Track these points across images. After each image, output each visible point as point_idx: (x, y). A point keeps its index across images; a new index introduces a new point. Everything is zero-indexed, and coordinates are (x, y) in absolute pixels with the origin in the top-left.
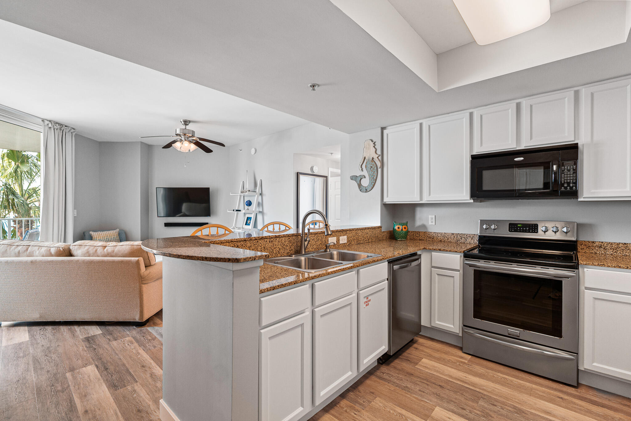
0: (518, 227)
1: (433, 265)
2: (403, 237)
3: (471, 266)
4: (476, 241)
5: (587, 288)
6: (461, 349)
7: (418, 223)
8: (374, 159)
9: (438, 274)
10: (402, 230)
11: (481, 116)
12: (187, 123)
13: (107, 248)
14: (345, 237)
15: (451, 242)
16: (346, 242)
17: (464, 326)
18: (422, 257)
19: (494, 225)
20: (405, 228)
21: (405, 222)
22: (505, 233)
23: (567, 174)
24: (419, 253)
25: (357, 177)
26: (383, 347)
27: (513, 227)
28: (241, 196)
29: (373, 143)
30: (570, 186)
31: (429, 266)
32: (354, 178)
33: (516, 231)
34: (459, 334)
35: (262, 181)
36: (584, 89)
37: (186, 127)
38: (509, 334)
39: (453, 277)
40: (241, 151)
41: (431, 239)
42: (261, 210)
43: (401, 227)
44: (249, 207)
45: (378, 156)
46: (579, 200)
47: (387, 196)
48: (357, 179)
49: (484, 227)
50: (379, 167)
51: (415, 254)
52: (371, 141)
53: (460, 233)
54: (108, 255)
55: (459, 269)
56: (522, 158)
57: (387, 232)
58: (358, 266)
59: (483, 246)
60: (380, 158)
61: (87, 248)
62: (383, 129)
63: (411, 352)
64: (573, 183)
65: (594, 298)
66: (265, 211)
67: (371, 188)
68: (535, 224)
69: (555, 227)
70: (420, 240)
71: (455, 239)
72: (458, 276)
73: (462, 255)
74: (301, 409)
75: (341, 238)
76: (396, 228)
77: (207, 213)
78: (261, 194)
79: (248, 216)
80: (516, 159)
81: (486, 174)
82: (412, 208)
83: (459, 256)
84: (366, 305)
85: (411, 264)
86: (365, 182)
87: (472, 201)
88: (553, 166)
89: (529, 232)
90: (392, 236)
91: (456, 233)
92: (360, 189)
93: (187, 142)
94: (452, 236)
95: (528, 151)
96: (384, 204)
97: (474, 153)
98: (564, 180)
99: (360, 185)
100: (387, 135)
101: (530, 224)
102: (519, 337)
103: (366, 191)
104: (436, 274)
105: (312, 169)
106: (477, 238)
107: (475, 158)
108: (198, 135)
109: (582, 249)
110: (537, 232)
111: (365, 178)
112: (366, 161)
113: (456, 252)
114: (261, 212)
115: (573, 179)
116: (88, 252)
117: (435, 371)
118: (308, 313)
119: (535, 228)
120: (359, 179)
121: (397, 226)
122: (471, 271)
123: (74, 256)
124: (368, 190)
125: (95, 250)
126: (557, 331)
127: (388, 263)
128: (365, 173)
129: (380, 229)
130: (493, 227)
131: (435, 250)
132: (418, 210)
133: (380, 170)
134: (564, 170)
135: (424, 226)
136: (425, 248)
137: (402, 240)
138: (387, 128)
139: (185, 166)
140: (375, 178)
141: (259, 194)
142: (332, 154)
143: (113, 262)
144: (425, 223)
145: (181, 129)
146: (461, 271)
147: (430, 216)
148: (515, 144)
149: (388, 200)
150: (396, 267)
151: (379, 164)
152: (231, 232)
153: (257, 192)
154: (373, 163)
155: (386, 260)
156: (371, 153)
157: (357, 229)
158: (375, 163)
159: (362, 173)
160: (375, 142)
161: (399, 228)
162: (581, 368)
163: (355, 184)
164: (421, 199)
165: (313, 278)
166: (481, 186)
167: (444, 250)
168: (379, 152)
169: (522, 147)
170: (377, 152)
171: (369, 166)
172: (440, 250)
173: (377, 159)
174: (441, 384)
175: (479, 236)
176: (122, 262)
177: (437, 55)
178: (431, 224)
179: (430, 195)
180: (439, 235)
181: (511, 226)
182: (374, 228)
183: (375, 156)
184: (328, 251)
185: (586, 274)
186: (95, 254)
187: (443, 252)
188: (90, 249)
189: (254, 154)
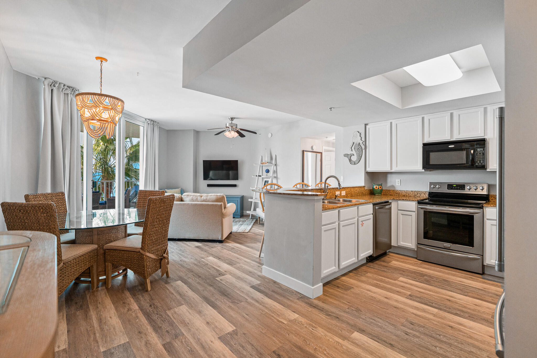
0: (453, 187)
1: (399, 209)
2: (378, 193)
3: (422, 208)
4: (427, 195)
5: (488, 219)
6: (416, 258)
7: (389, 184)
8: (360, 144)
9: (402, 214)
10: (378, 189)
11: (429, 120)
12: (233, 119)
13: (202, 197)
14: (345, 192)
15: (411, 196)
16: (345, 195)
17: (418, 244)
18: (392, 204)
19: (438, 185)
20: (380, 187)
21: (380, 183)
22: (445, 190)
23: (479, 156)
24: (390, 201)
25: (348, 155)
26: (370, 251)
27: (450, 186)
28: (260, 166)
29: (359, 133)
30: (481, 163)
31: (397, 210)
32: (346, 155)
33: (451, 189)
34: (415, 249)
35: (277, 156)
36: (489, 107)
37: (232, 122)
38: (444, 247)
39: (411, 215)
40: (260, 135)
41: (397, 195)
42: (276, 176)
43: (378, 187)
44: (268, 174)
45: (362, 142)
46: (487, 170)
47: (369, 167)
48: (349, 157)
49: (432, 186)
50: (363, 149)
51: (387, 202)
52: (358, 133)
53: (417, 191)
54: (204, 201)
55: (415, 210)
56: (453, 146)
57: (368, 190)
58: (358, 204)
59: (431, 198)
60: (364, 143)
61: (192, 197)
62: (366, 125)
63: (386, 258)
64: (482, 161)
65: (491, 224)
66: (279, 176)
67: (358, 162)
68: (463, 185)
69: (475, 187)
70: (390, 195)
71: (414, 194)
72: (414, 215)
73: (417, 202)
74: (334, 267)
75: (342, 192)
76: (375, 187)
77: (236, 177)
78: (275, 165)
79: (265, 180)
80: (450, 146)
81: (432, 155)
82: (385, 175)
83: (415, 203)
84: (362, 226)
85: (385, 207)
86: (354, 158)
87: (424, 171)
88: (471, 151)
89: (460, 190)
90: (372, 193)
91: (414, 190)
92: (351, 162)
93: (233, 132)
94: (412, 193)
95: (457, 142)
96: (366, 172)
97: (425, 142)
98: (478, 159)
99: (350, 160)
100: (369, 128)
101: (460, 185)
102: (450, 248)
103: (355, 164)
104: (401, 215)
105: (312, 147)
106: (428, 194)
107: (425, 145)
108: (239, 127)
109: (492, 200)
110: (465, 190)
111: (354, 155)
112: (354, 144)
113: (413, 200)
114: (276, 177)
115: (482, 159)
116: (193, 199)
117: (400, 266)
118: (337, 223)
119: (463, 187)
120: (350, 156)
121: (376, 186)
122: (422, 212)
123: (184, 201)
124: (356, 163)
125: (196, 198)
126: (471, 243)
127: (373, 205)
128: (354, 152)
129: (364, 188)
130: (437, 187)
131: (400, 199)
132: (389, 176)
133: (364, 151)
134: (477, 153)
135: (393, 186)
136: (394, 199)
137: (378, 195)
138: (369, 124)
139: (231, 147)
140: (360, 156)
141: (274, 165)
142: (327, 137)
143: (208, 205)
144: (394, 184)
145: (229, 123)
146: (416, 212)
147: (397, 180)
148: (450, 137)
149: (369, 169)
150: (377, 208)
151: (363, 147)
152: (281, 187)
153: (273, 163)
154: (359, 146)
155: (372, 203)
156: (358, 140)
157: (351, 188)
158: (361, 146)
159: (352, 153)
160: (361, 133)
161: (376, 187)
162: (485, 264)
163: (347, 159)
164: (391, 169)
165: (340, 207)
166: (429, 162)
167: (405, 200)
168: (363, 139)
169: (454, 139)
170: (362, 139)
171: (357, 148)
172: (403, 200)
173: (362, 144)
174: (403, 270)
175: (429, 192)
176: (213, 205)
177: (401, 88)
178: (398, 185)
179: (397, 166)
180: (403, 192)
181: (449, 186)
182: (361, 187)
183: (361, 142)
184: (337, 198)
185: (487, 211)
186: (197, 200)
187: (405, 201)
188: (193, 198)
189: (271, 136)
